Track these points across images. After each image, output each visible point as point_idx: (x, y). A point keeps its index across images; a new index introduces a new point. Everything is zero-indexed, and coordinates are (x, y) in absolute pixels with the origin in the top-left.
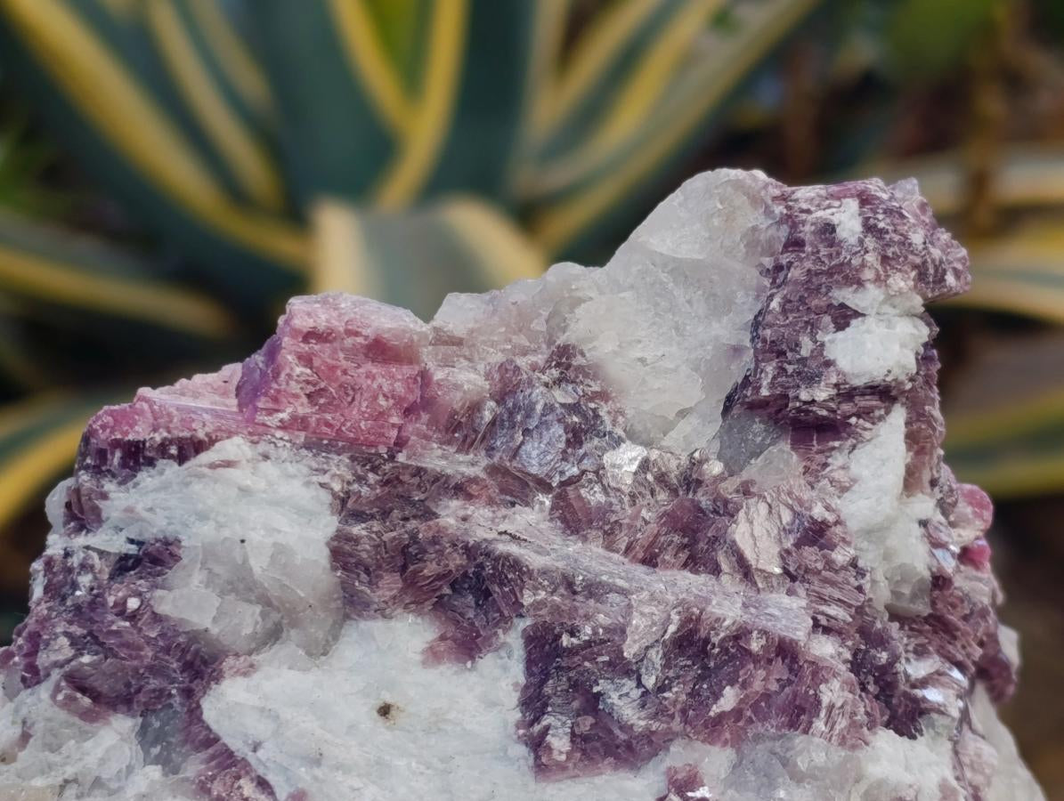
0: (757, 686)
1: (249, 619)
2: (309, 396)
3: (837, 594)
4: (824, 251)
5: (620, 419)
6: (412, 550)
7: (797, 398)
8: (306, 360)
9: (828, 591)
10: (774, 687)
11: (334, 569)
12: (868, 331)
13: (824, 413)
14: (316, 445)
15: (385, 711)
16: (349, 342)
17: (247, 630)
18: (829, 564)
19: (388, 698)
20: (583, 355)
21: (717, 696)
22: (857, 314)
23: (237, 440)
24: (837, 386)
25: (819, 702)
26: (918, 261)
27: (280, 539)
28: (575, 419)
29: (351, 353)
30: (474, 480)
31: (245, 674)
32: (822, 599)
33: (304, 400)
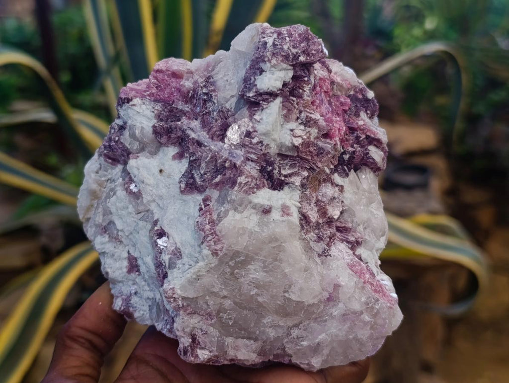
0: (228, 175)
1: (136, 146)
2: (156, 87)
3: (254, 151)
4: (262, 50)
5: (216, 98)
6: (170, 130)
7: (246, 95)
8: (156, 78)
9: (251, 150)
10: (232, 176)
11: (153, 134)
12: (266, 76)
13: (253, 100)
14: (156, 101)
15: (161, 171)
16: (167, 73)
17: (135, 148)
18: (251, 143)
19: (162, 168)
20: (213, 78)
21: (216, 177)
22: (264, 71)
23: (138, 99)
24: (256, 92)
25: (237, 182)
27: (143, 125)
28: (205, 97)
29: (168, 76)
30: (187, 112)
31: (136, 158)
32: (248, 152)
33: (155, 89)
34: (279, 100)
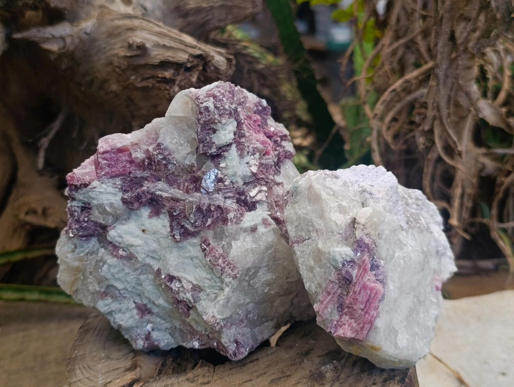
0: (215, 216)
1: (110, 220)
2: (108, 166)
3: (229, 191)
4: (207, 114)
5: (174, 159)
6: (139, 197)
7: (208, 153)
8: (105, 159)
9: (226, 191)
10: (219, 215)
11: (124, 205)
12: (220, 133)
13: (215, 154)
14: (112, 177)
15: (143, 231)
16: (113, 151)
17: (110, 221)
18: (225, 186)
19: (143, 228)
20: (163, 145)
21: (207, 221)
22: (217, 130)
23: (95, 181)
24: (216, 148)
25: (228, 219)
26: (228, 112)
27: (110, 201)
28: (164, 162)
29: (114, 153)
30: (148, 177)
31: (114, 229)
32: (225, 193)
33: (107, 168)
34: (234, 147)
